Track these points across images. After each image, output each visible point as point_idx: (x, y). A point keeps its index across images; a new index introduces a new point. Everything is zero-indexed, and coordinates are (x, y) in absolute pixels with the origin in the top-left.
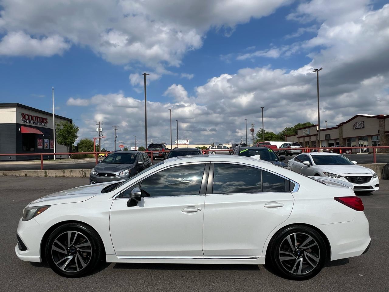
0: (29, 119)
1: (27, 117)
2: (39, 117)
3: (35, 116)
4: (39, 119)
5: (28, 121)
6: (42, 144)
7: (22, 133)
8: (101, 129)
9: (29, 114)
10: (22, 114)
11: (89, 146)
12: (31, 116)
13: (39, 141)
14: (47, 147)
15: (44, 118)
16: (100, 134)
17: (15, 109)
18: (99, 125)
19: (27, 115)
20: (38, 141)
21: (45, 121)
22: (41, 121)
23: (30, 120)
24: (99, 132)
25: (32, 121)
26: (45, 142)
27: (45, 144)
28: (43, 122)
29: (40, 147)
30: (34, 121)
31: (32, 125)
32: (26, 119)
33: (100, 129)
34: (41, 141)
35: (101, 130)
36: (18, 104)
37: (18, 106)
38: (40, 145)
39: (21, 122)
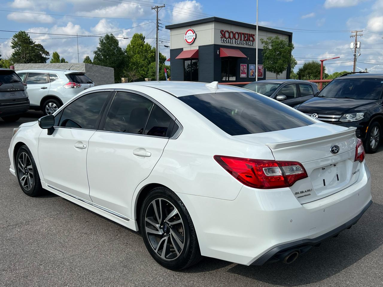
0: (229, 37)
1: (227, 35)
2: (244, 34)
3: (237, 33)
4: (243, 36)
5: (228, 40)
6: (246, 71)
7: (220, 57)
8: (358, 43)
9: (229, 30)
10: (222, 31)
11: (315, 73)
12: (232, 32)
13: (243, 67)
14: (252, 75)
15: (249, 34)
16: (355, 52)
17: (213, 25)
18: (356, 38)
19: (228, 32)
20: (241, 68)
21: (251, 39)
22: (246, 39)
23: (231, 39)
24: (355, 49)
25: (234, 40)
26: (251, 68)
27: (251, 71)
28: (248, 40)
29: (243, 76)
30: (236, 39)
31: (234, 45)
32: (226, 38)
33: (356, 44)
34: (245, 67)
35: (358, 46)
36: (215, 18)
37: (217, 20)
38: (244, 73)
39: (220, 43)
